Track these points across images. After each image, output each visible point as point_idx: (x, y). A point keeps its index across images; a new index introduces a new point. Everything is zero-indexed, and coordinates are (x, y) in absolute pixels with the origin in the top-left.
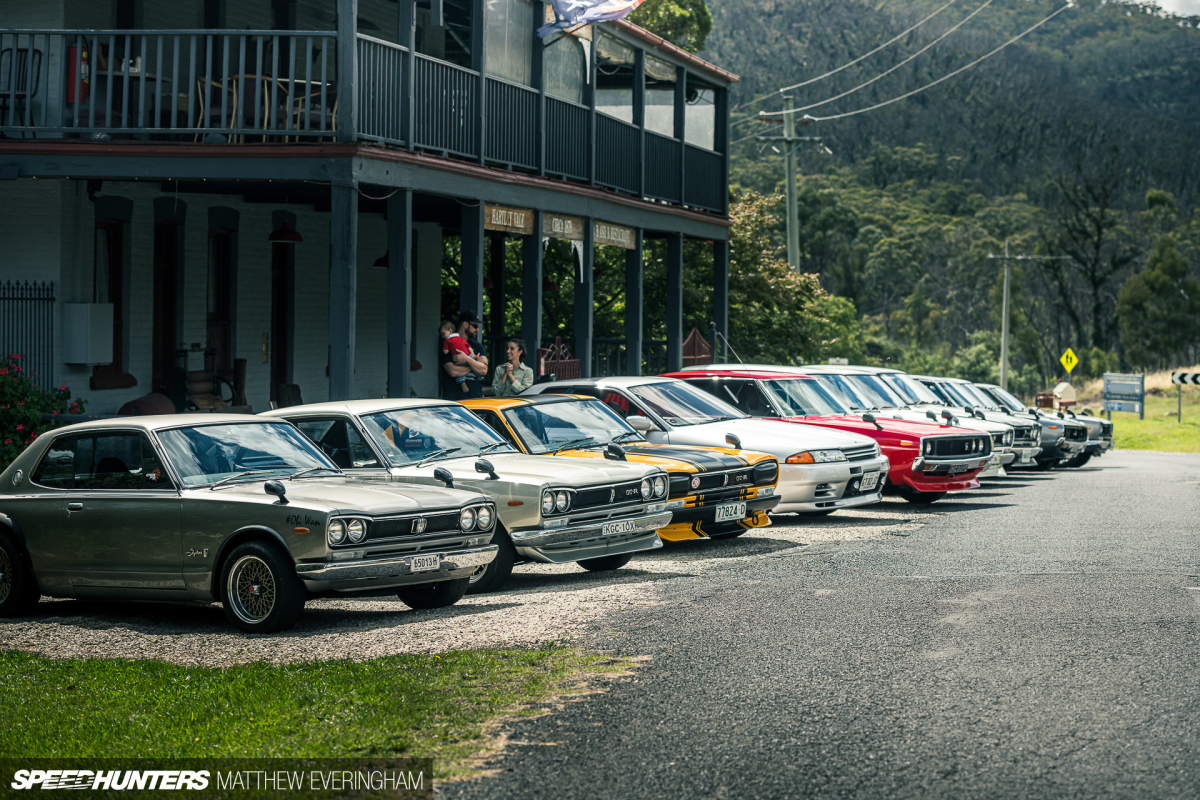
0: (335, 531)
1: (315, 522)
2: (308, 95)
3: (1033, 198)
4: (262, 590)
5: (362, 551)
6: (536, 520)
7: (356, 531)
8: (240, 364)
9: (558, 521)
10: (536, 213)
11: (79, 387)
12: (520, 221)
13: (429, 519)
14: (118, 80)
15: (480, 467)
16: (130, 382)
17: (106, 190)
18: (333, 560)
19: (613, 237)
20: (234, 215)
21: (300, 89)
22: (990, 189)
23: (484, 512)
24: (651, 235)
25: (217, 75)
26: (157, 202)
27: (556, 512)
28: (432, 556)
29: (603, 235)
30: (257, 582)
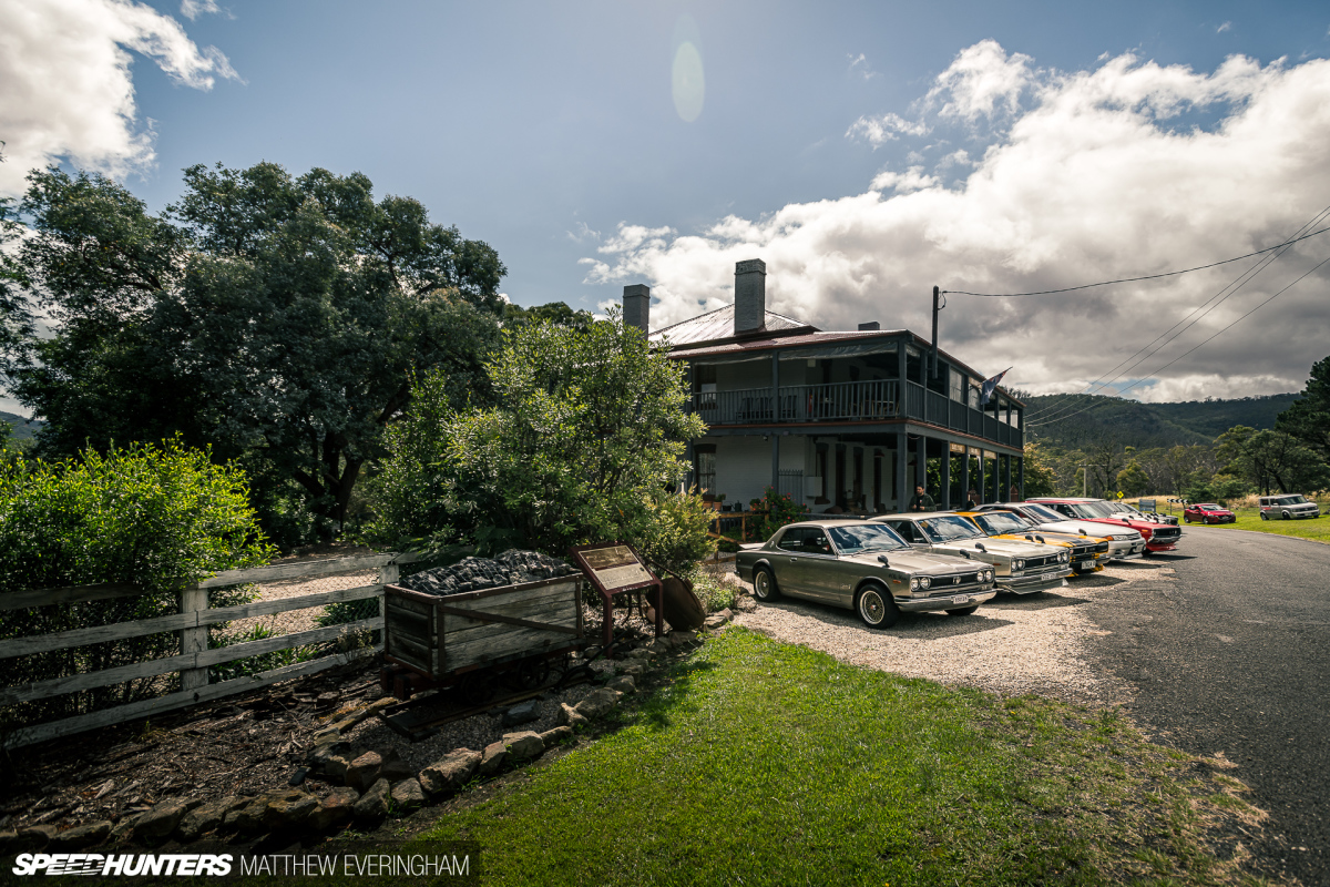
0: (914, 584)
1: (903, 579)
2: (888, 408)
3: (1083, 450)
4: (877, 608)
5: (928, 593)
6: (1008, 573)
7: (925, 583)
8: (864, 496)
9: (1019, 573)
10: (966, 446)
11: (810, 504)
12: (961, 449)
13: (962, 577)
14: (821, 405)
15: (978, 546)
16: (828, 502)
17: (819, 440)
18: (913, 598)
19: (989, 455)
20: (862, 449)
21: (885, 405)
22: (1069, 448)
23: (989, 573)
24: (1001, 455)
25: (855, 401)
26: (837, 445)
27: (1018, 569)
28: (964, 595)
29: (987, 454)
30: (874, 603)
